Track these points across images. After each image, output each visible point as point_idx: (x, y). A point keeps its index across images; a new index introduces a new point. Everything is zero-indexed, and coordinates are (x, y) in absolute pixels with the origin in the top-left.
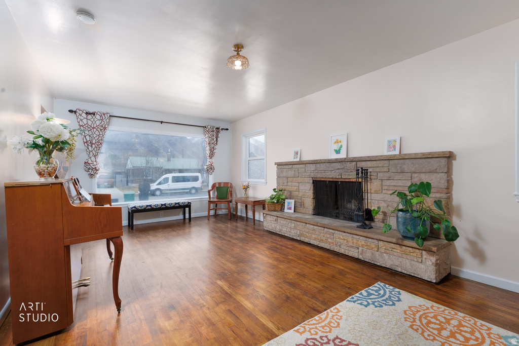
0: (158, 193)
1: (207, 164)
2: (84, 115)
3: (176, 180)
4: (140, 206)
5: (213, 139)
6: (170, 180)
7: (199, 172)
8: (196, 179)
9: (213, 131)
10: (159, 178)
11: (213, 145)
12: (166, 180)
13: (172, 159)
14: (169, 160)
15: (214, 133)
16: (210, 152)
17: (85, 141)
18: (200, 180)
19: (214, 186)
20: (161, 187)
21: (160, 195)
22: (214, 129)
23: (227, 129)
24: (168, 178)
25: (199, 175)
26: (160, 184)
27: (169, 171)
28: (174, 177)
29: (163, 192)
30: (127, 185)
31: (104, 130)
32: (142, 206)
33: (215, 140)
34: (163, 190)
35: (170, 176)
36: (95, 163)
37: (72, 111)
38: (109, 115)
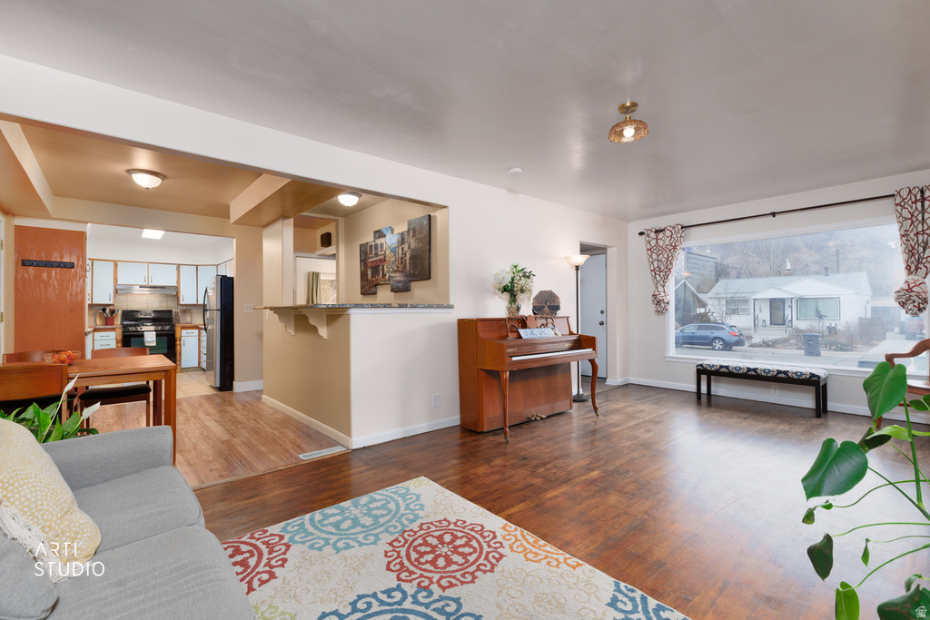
2: (653, 235)
4: (709, 366)
5: (924, 221)
11: (922, 237)
17: (652, 268)
31: (674, 250)
36: (663, 294)
37: (641, 234)
38: (680, 227)
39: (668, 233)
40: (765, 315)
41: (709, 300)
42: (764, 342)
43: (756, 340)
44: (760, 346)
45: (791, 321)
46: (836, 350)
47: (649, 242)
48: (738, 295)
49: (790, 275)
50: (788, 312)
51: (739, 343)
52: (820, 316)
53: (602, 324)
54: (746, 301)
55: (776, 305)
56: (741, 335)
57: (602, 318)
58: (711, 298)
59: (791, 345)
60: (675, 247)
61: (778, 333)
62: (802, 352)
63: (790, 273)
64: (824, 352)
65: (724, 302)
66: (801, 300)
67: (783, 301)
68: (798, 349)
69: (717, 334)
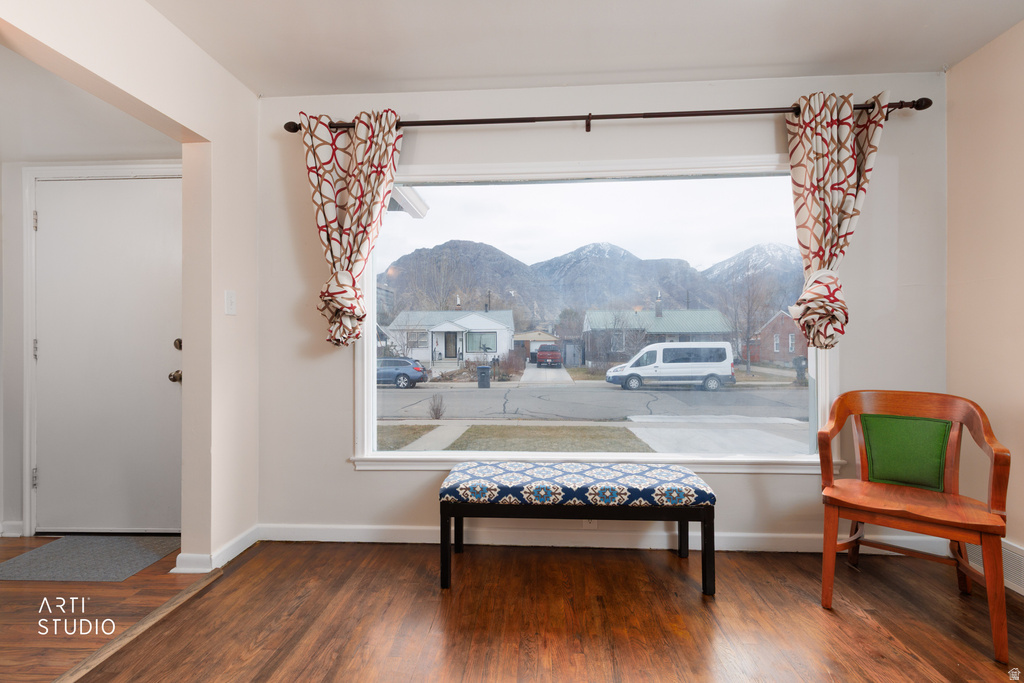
0: (634, 383)
1: (807, 296)
2: (323, 133)
3: (673, 356)
4: (473, 490)
5: (840, 165)
6: (660, 356)
7: (725, 340)
8: (719, 356)
9: (840, 122)
10: (639, 351)
11: (838, 196)
12: (652, 356)
13: (665, 313)
14: (659, 314)
15: (846, 130)
16: (819, 230)
17: (322, 223)
18: (730, 357)
19: (845, 407)
20: (639, 371)
21: (638, 389)
22: (847, 111)
23: (923, 104)
24: (655, 352)
25: (726, 346)
26: (638, 364)
27: (660, 337)
28: (666, 351)
29: (645, 382)
30: (584, 363)
31: (378, 178)
32: (484, 490)
33: (850, 165)
34: (644, 378)
35: (658, 347)
36: (351, 293)
37: (293, 127)
38: (392, 119)
39: (362, 131)
40: (441, 348)
41: (392, 333)
42: (442, 376)
43: (436, 374)
44: (439, 380)
45: (462, 354)
46: (499, 381)
47: (313, 150)
48: (418, 328)
49: (460, 310)
50: (459, 345)
51: (422, 379)
52: (486, 349)
53: (176, 378)
54: (424, 334)
55: (450, 337)
56: (424, 369)
57: (173, 361)
58: (394, 330)
59: (465, 377)
60: (380, 171)
61: (451, 366)
62: (476, 384)
63: (459, 308)
64: (493, 384)
65: (405, 334)
66: (470, 333)
67: (455, 334)
68: (472, 381)
69: (402, 370)
